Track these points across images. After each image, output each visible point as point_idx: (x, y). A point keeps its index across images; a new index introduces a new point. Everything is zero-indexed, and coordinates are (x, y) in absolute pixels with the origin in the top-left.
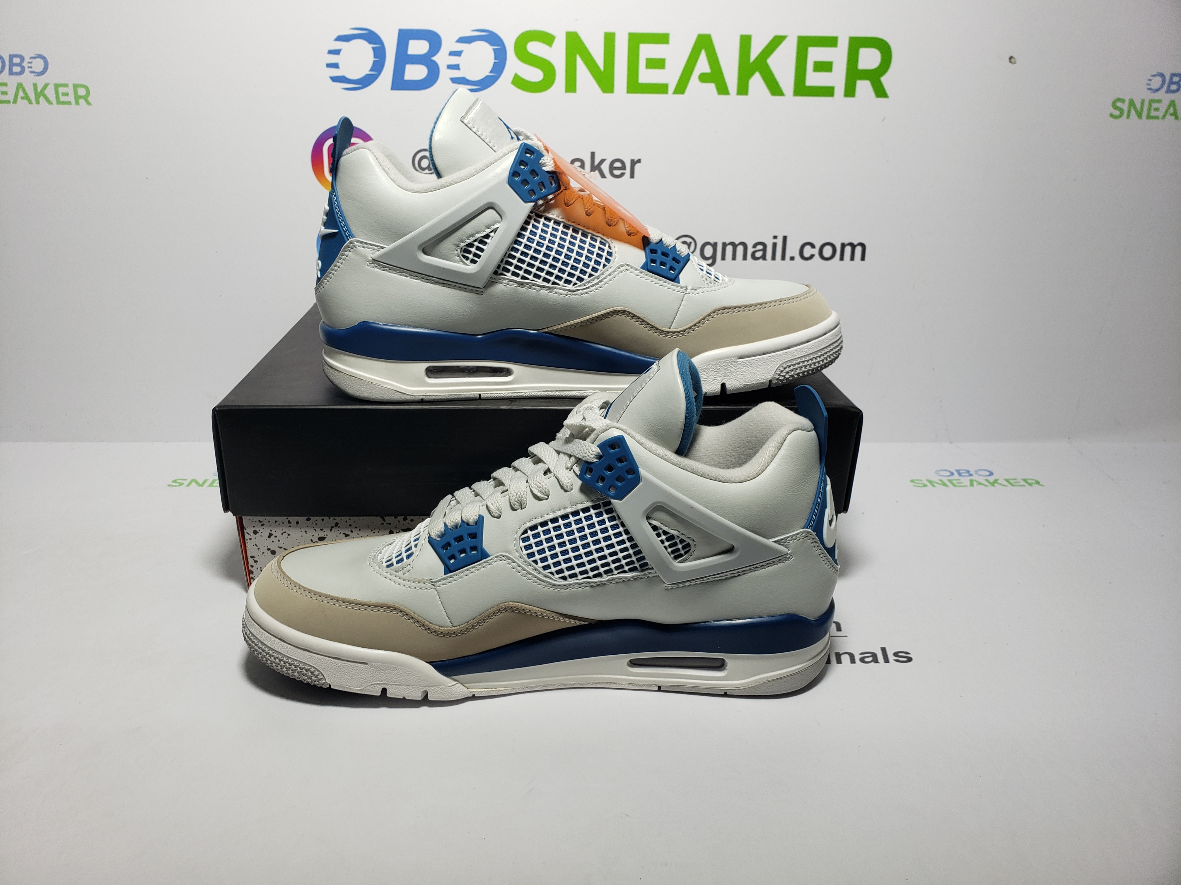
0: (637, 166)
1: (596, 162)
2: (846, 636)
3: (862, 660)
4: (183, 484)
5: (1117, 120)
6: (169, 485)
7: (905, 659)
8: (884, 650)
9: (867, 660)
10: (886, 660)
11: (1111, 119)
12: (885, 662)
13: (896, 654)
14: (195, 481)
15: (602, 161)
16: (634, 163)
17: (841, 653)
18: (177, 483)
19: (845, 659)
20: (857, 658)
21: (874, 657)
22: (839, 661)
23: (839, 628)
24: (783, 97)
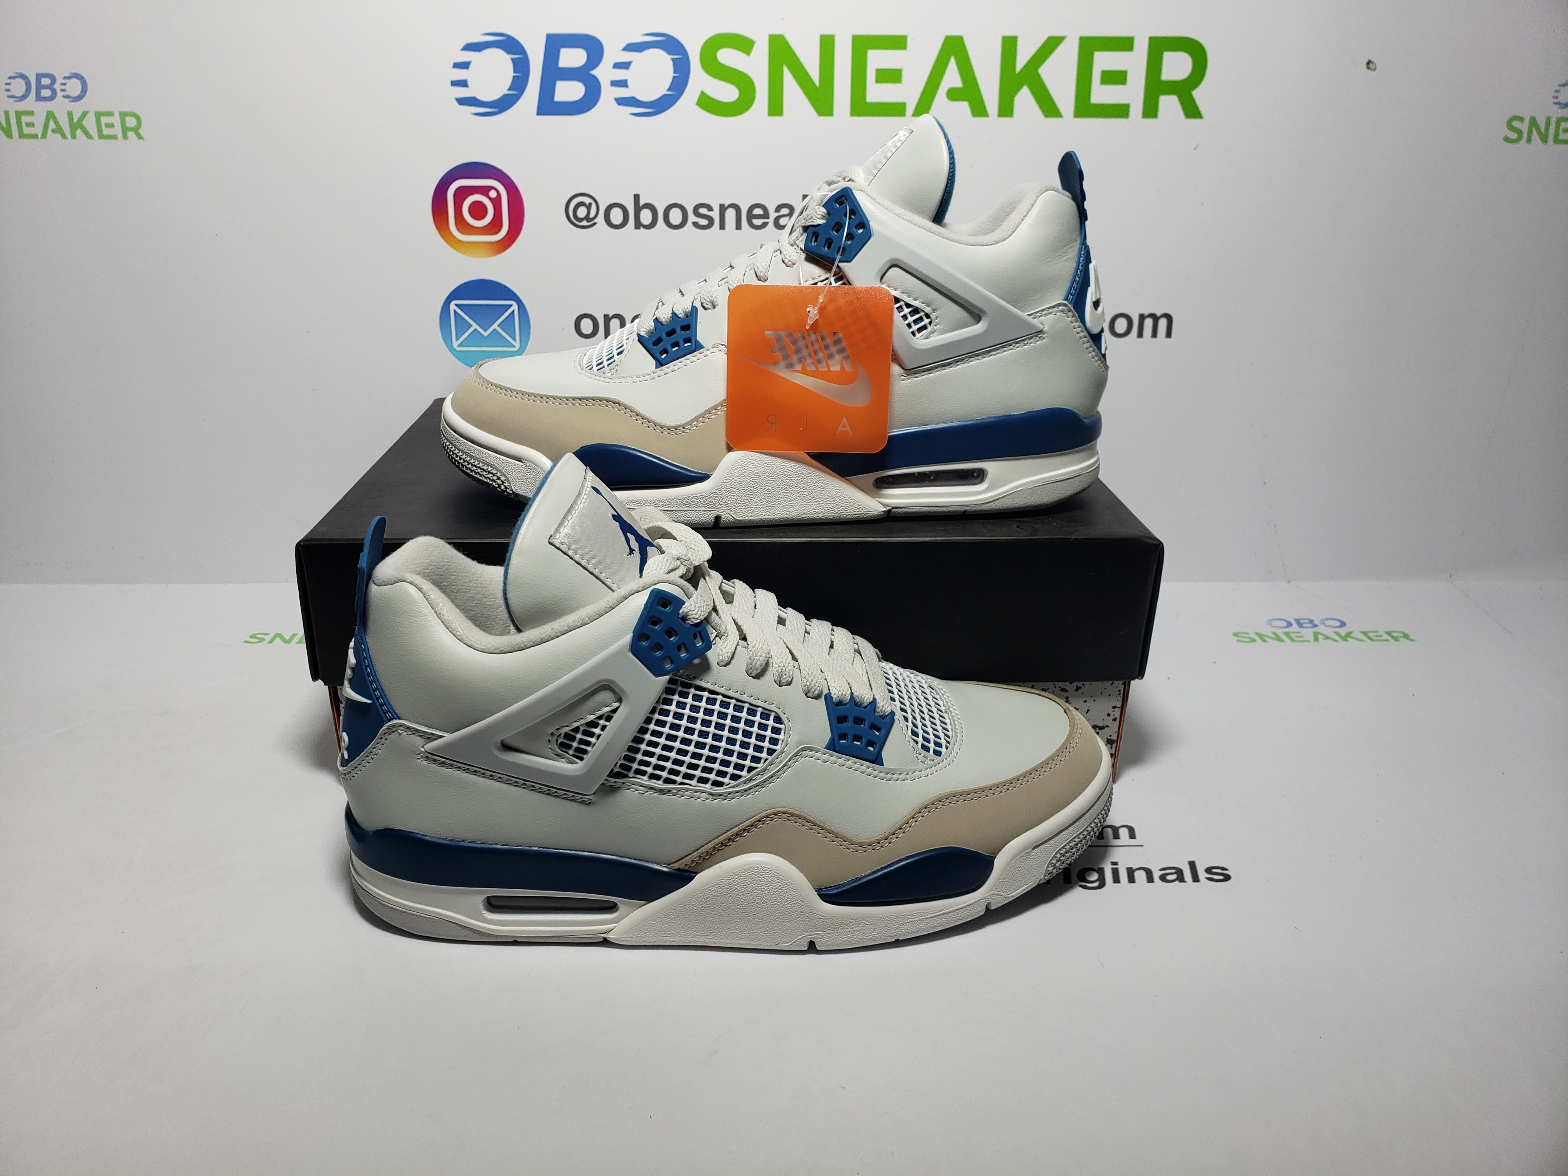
2: (1142, 846)
3: (1163, 878)
4: (263, 640)
5: (1513, 145)
6: (246, 642)
7: (1221, 877)
8: (1192, 865)
9: (1169, 878)
10: (1196, 879)
11: (1508, 144)
12: (1194, 881)
13: (1209, 870)
14: (281, 636)
17: (1135, 868)
18: (256, 638)
19: (1140, 876)
20: (1156, 875)
21: (1179, 873)
22: (1132, 879)
23: (1132, 834)
24: (1059, 119)
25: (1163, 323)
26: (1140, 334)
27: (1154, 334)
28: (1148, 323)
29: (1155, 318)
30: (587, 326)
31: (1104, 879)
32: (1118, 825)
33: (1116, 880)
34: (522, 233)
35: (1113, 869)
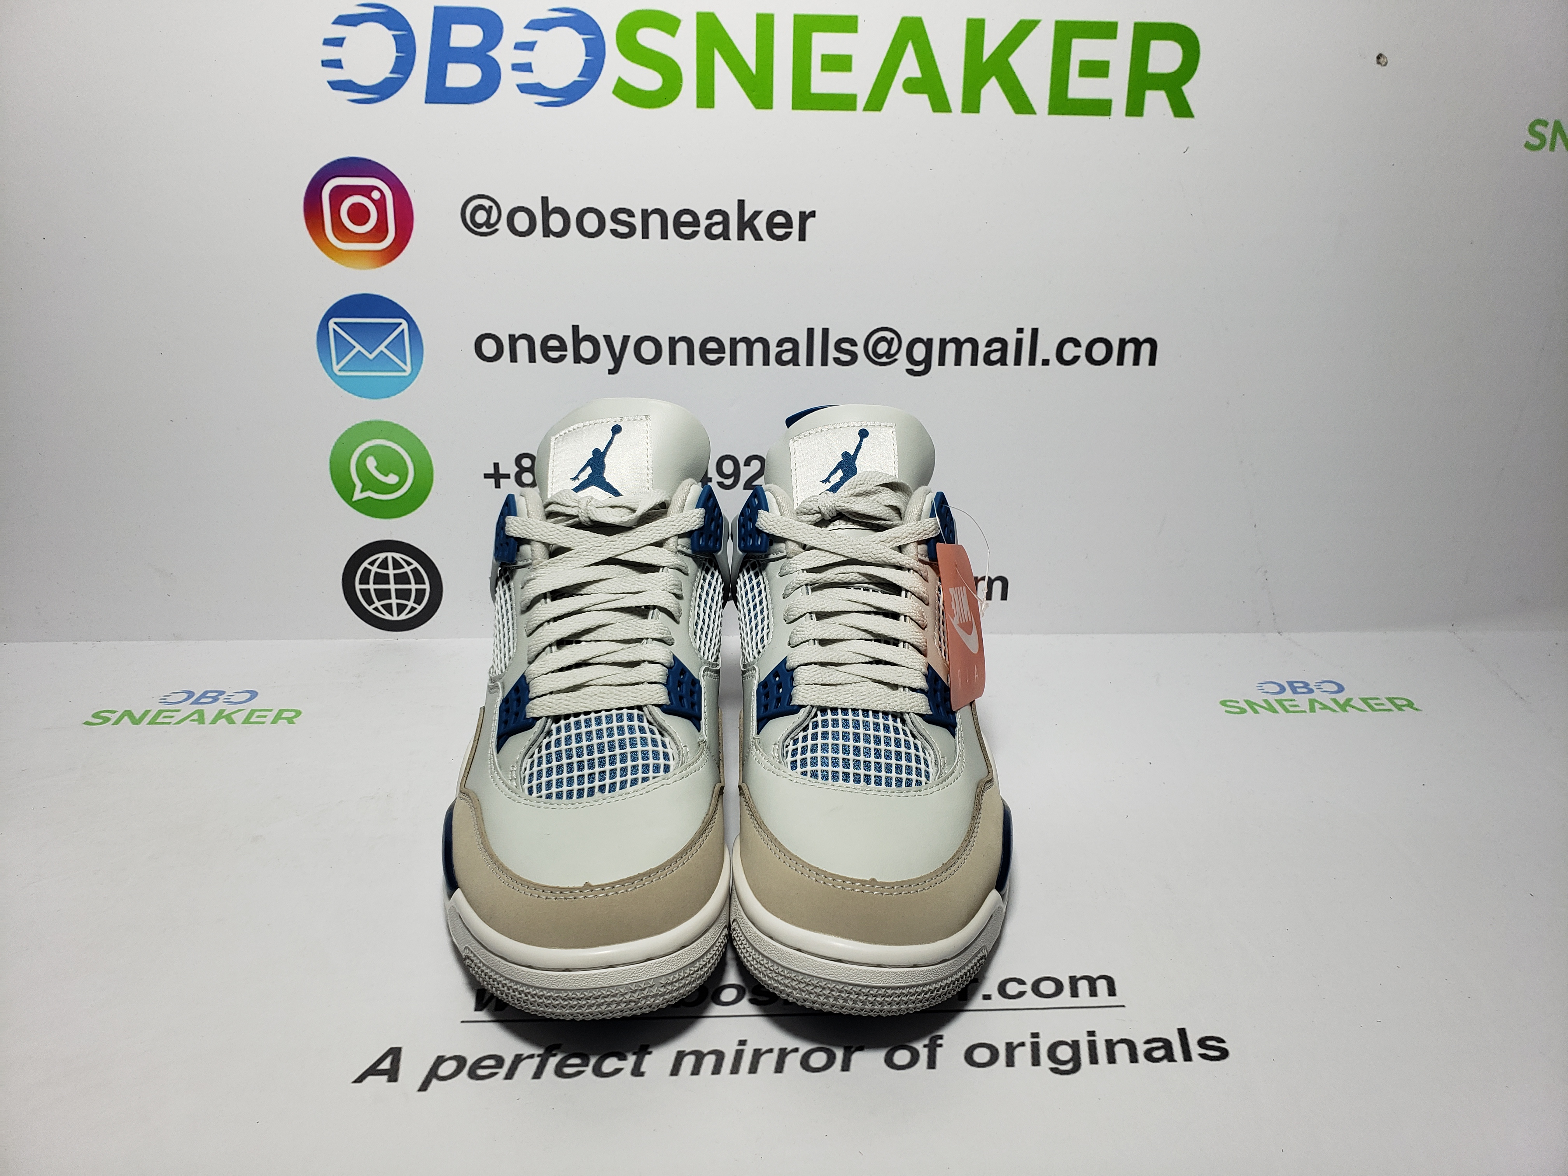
0: (810, 222)
1: (747, 216)
2: (1123, 1006)
3: (1149, 1056)
4: (108, 719)
5: (1535, 154)
6: (87, 723)
7: (1217, 1054)
8: (1182, 1033)
9: (1156, 1055)
10: (1187, 1057)
11: (1529, 152)
12: (1186, 1060)
13: (1202, 1043)
14: (128, 713)
15: (756, 214)
16: (804, 217)
17: (1115, 1040)
18: (101, 717)
19: (1122, 1051)
20: (1141, 1049)
21: (1167, 1045)
22: (1112, 1059)
23: (1112, 992)
24: (1033, 116)
25: (1146, 348)
26: (1120, 362)
27: (1136, 362)
28: (1130, 348)
29: (1138, 343)
30: (489, 348)
31: (1079, 1058)
32: (1095, 976)
33: (1094, 1060)
34: (411, 240)
35: (1089, 1042)
